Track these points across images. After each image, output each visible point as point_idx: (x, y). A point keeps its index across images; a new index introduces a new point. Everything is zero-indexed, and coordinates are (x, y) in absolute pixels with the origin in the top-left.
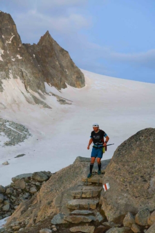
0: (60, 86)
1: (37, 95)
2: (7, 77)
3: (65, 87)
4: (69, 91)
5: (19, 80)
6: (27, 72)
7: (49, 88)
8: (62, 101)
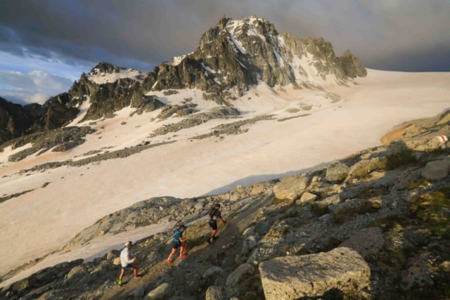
0: (354, 76)
1: (342, 81)
2: (328, 73)
3: (356, 77)
4: (358, 79)
5: (334, 75)
6: (338, 70)
7: (350, 78)
8: (355, 84)
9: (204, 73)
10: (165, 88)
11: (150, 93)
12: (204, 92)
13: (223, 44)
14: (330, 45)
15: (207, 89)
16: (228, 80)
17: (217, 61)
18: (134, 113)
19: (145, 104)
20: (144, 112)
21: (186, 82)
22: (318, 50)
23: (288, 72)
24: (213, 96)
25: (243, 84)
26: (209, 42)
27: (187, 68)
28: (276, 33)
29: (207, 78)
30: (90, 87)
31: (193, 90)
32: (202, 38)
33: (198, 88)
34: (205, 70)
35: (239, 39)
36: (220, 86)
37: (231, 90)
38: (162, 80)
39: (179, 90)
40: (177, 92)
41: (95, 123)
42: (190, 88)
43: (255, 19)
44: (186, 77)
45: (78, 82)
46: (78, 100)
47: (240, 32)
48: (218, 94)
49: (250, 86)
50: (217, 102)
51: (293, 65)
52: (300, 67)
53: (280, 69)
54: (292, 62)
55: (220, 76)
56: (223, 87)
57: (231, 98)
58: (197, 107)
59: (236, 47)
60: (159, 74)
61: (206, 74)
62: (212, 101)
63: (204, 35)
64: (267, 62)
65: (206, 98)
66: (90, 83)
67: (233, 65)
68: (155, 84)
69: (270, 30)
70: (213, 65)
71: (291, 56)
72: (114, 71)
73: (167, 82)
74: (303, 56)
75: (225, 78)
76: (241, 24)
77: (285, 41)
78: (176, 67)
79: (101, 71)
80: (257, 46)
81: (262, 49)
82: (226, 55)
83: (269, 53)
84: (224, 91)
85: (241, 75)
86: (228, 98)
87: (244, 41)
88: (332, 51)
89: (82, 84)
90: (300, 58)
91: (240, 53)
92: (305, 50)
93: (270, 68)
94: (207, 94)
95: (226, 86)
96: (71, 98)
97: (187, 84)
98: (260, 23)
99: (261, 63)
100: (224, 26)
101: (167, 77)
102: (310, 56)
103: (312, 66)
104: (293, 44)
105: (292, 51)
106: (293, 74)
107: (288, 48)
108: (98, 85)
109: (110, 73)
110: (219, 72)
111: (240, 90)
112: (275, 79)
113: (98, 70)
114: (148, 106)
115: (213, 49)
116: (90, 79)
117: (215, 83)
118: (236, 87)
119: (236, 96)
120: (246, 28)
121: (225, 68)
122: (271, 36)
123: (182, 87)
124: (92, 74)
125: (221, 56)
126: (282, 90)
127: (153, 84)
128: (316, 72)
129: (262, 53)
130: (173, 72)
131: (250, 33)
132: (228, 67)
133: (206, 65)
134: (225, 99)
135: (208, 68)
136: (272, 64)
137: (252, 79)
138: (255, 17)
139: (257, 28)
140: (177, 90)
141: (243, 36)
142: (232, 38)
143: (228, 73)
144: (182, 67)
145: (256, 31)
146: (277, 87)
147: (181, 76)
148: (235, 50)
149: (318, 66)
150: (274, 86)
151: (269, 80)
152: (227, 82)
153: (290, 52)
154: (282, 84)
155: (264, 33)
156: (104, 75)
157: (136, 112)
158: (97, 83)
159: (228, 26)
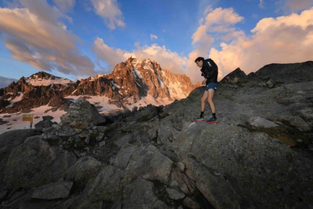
9: (112, 87)
10: (81, 95)
11: (69, 97)
12: (110, 99)
13: (128, 71)
14: (189, 78)
15: (112, 97)
16: (128, 93)
17: (122, 81)
18: (49, 110)
19: (61, 104)
20: (58, 110)
21: (98, 92)
22: (183, 80)
23: (166, 91)
24: (116, 101)
25: (138, 96)
26: (120, 69)
27: (100, 83)
28: (160, 69)
29: (113, 91)
30: (26, 87)
31: (102, 97)
32: (116, 67)
33: (106, 96)
34: (113, 85)
35: (138, 70)
36: (121, 95)
37: (129, 99)
38: (80, 89)
39: (92, 97)
40: (90, 98)
41: (10, 116)
42: (100, 95)
43: (149, 61)
44: (99, 89)
45: (16, 82)
46: (11, 95)
47: (140, 66)
48: (120, 100)
49: (142, 97)
50: (118, 106)
51: (169, 87)
52: (173, 89)
53: (161, 89)
54: (168, 85)
55: (123, 90)
56: (124, 96)
57: (128, 104)
58: (102, 108)
59: (136, 74)
60: (79, 85)
61: (114, 88)
62: (114, 105)
63: (118, 65)
64: (154, 84)
65: (110, 103)
66: (27, 84)
67: (132, 84)
68: (75, 91)
69: (157, 67)
70: (119, 83)
71: (168, 82)
72: (50, 78)
73: (84, 91)
74: (175, 83)
75: (126, 91)
76: (141, 62)
77: (165, 74)
78: (93, 82)
79: (39, 77)
80: (148, 75)
81: (151, 77)
82: (128, 78)
83: (156, 80)
84: (124, 99)
85: (137, 90)
86: (125, 104)
87: (142, 71)
88: (190, 82)
89: (20, 84)
90: (173, 83)
91: (138, 77)
92: (176, 80)
93: (155, 87)
94: (112, 100)
95: (126, 96)
96: (6, 93)
97: (99, 93)
98: (152, 63)
99: (150, 84)
100: (131, 62)
101: (85, 88)
102: (179, 83)
103: (180, 89)
104: (170, 76)
105: (169, 80)
106: (168, 92)
107: (167, 77)
108: (33, 86)
109: (47, 79)
110: (123, 87)
111: (135, 99)
112: (158, 94)
113: (37, 76)
114: (63, 106)
115: (121, 73)
116: (27, 81)
117: (118, 93)
118: (132, 97)
119: (132, 102)
120: (143, 64)
121: (126, 86)
122: (157, 70)
123: (95, 94)
124: (30, 78)
125: (125, 78)
126: (162, 100)
127: (73, 91)
128: (181, 91)
129: (151, 79)
130: (90, 85)
131: (145, 67)
132: (128, 85)
133: (114, 83)
134: (124, 104)
135: (115, 84)
136: (157, 85)
137: (144, 93)
138: (149, 59)
139: (150, 65)
140: (90, 96)
141: (142, 68)
142: (134, 69)
143: (129, 89)
144: (97, 82)
145: (149, 67)
146: (159, 99)
147: (95, 88)
148: (135, 76)
149: (183, 89)
150: (157, 98)
151: (155, 94)
152: (127, 94)
153: (168, 80)
154: (162, 97)
155: (154, 68)
156: (41, 80)
157: (52, 109)
158: (33, 84)
159: (133, 62)
